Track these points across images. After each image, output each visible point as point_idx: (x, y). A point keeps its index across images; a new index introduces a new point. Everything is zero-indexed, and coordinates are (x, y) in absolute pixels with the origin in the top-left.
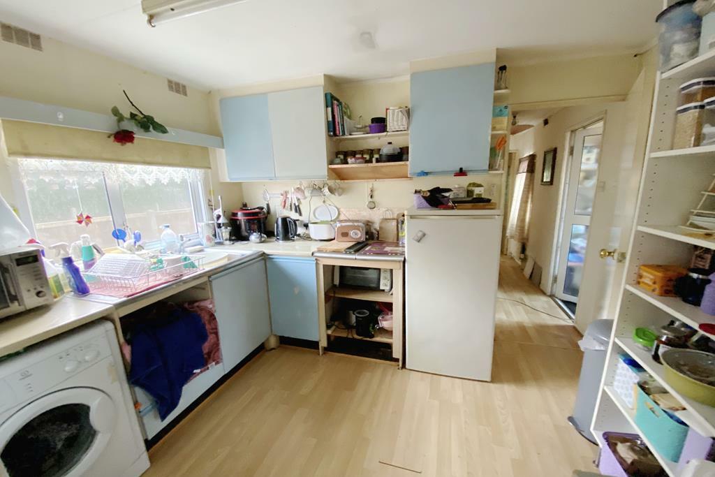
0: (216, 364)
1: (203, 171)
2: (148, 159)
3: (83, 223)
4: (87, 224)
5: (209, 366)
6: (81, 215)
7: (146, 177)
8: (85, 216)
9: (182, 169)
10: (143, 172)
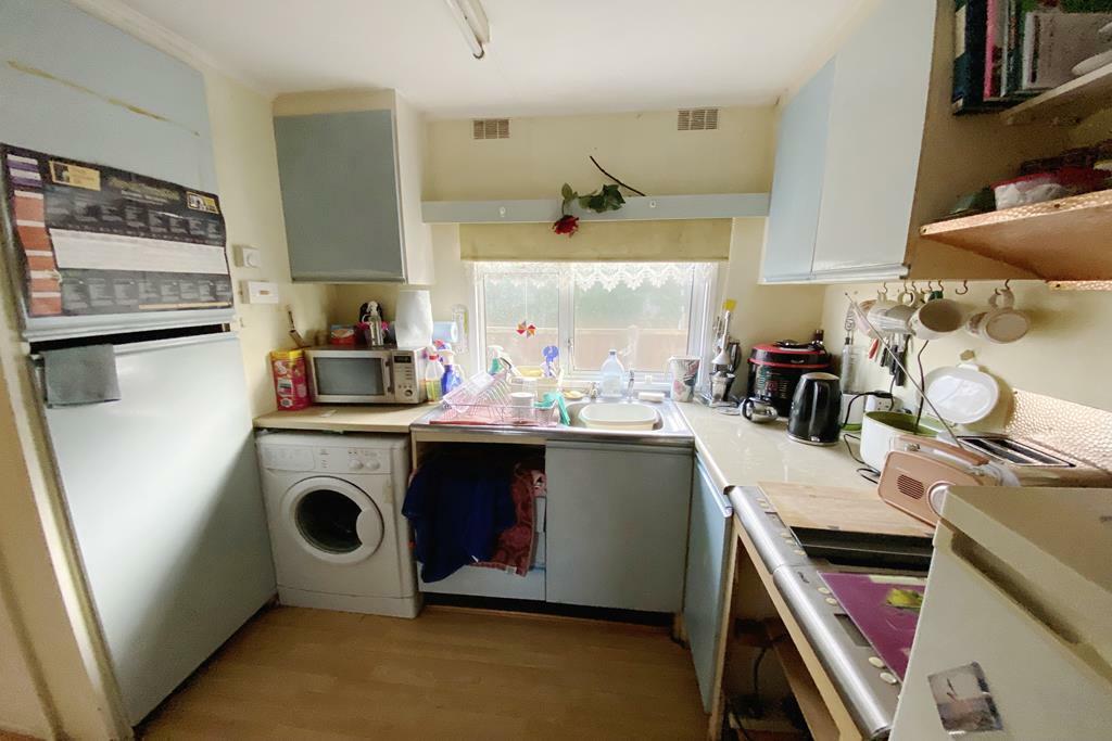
0: (517, 572)
1: (716, 264)
2: (605, 253)
3: (525, 334)
4: (528, 335)
5: (508, 567)
6: (524, 324)
7: (604, 279)
8: (528, 326)
9: (672, 265)
10: (603, 271)
